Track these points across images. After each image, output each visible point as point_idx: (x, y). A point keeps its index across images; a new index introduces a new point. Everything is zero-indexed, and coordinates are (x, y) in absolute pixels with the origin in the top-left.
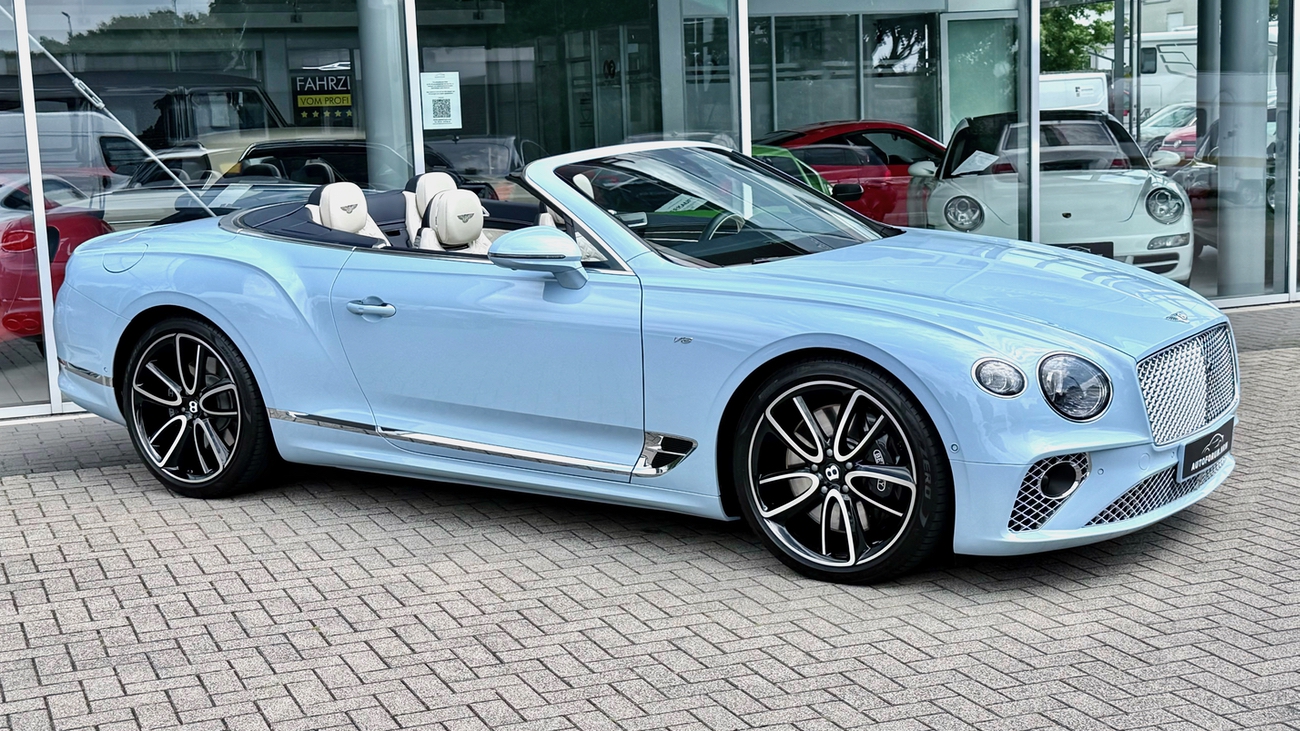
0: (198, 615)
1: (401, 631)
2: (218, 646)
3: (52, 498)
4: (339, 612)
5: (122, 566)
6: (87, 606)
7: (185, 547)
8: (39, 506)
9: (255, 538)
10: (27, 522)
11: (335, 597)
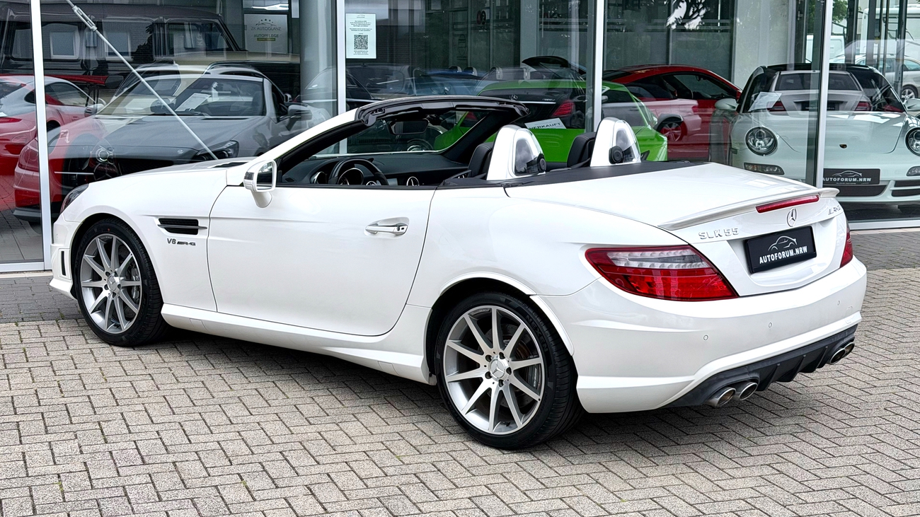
0: (144, 463)
1: (315, 489)
2: (159, 496)
3: (36, 345)
4: (264, 468)
5: (86, 412)
6: (52, 450)
7: (139, 396)
8: (25, 350)
9: (197, 390)
10: (13, 366)
11: (260, 451)
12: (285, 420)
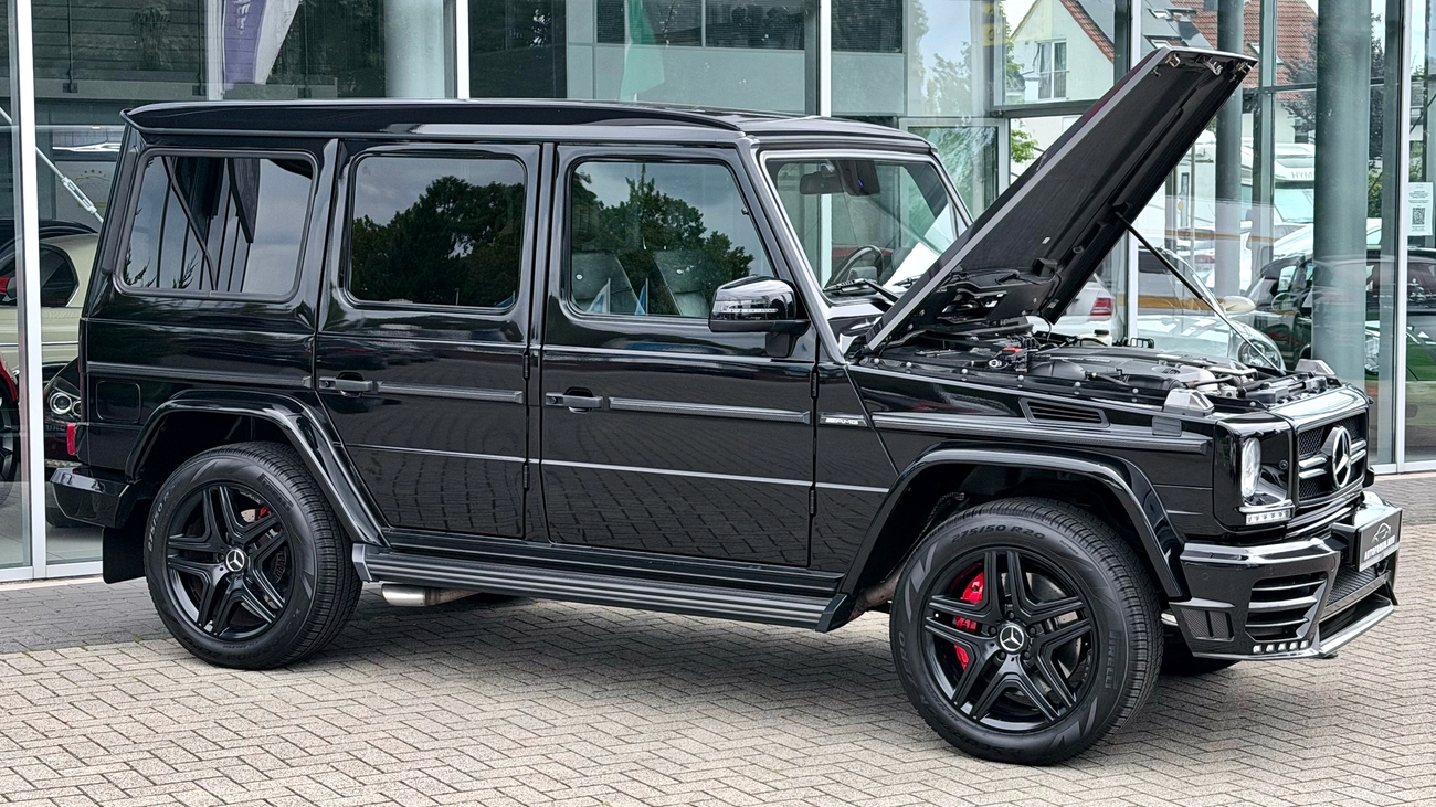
3: (144, 672)
5: (315, 742)
6: (320, 783)
7: (366, 723)
8: (139, 681)
9: (437, 713)
10: (143, 697)
11: (593, 773)
12: (592, 741)
